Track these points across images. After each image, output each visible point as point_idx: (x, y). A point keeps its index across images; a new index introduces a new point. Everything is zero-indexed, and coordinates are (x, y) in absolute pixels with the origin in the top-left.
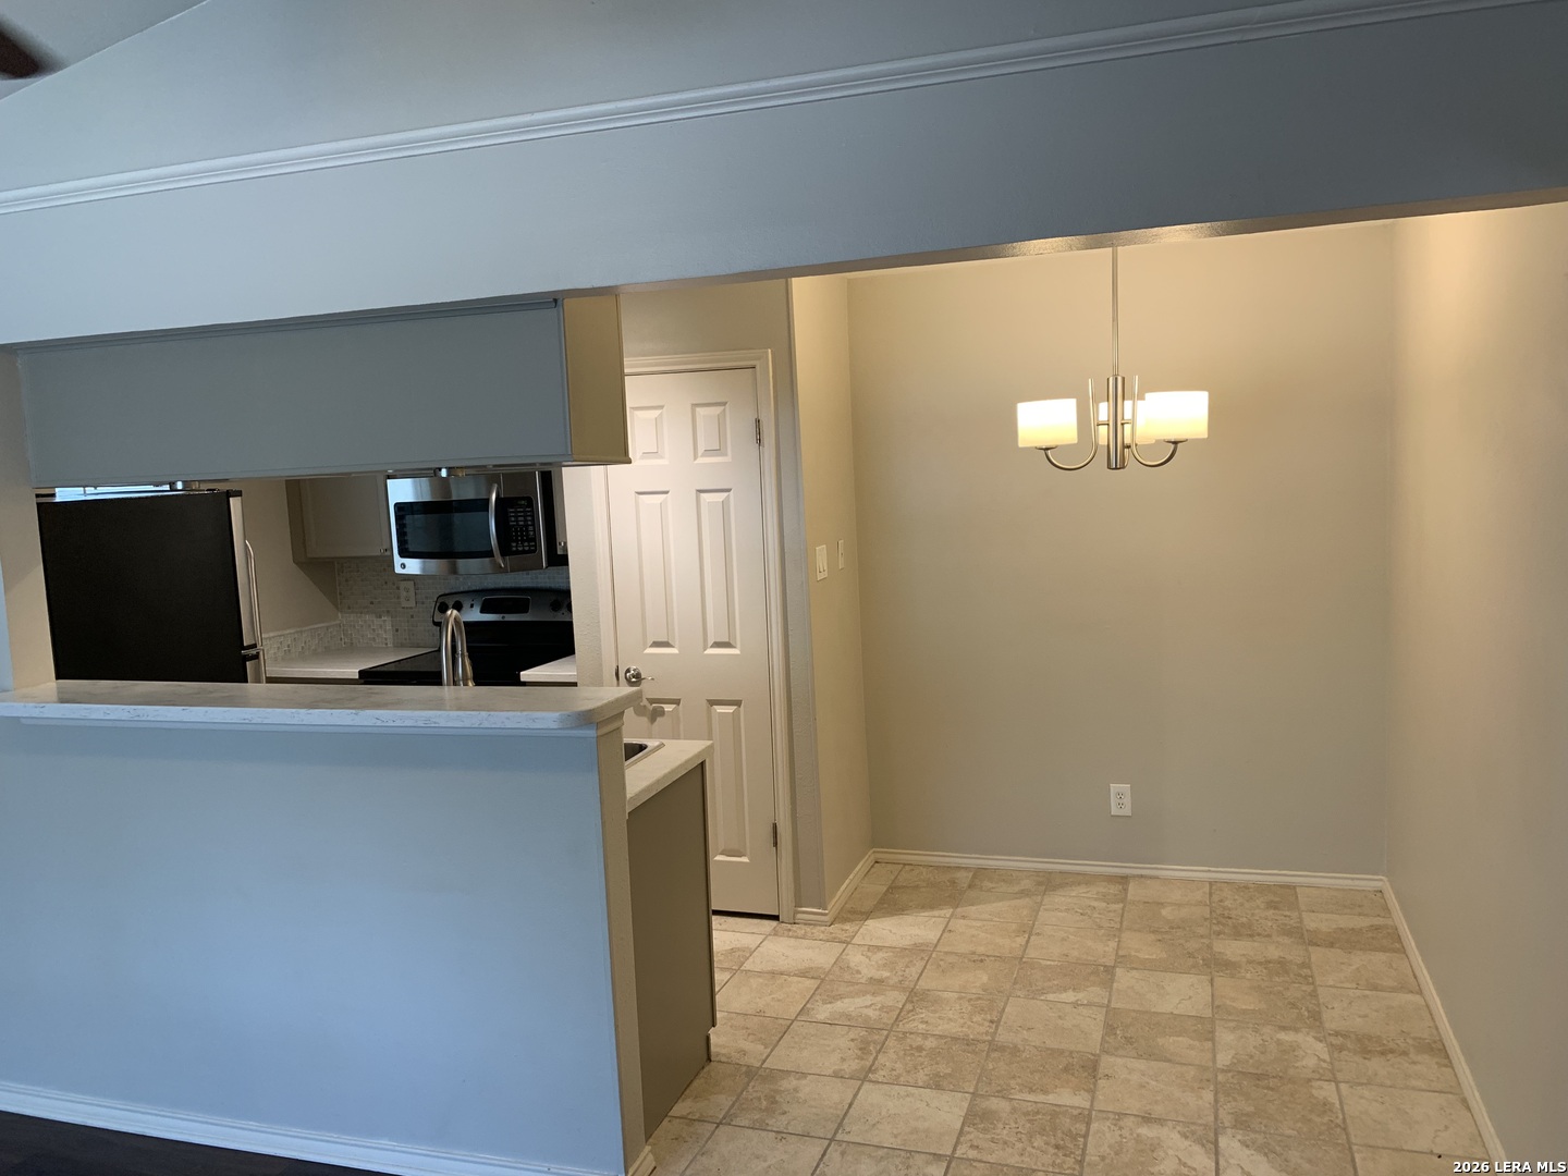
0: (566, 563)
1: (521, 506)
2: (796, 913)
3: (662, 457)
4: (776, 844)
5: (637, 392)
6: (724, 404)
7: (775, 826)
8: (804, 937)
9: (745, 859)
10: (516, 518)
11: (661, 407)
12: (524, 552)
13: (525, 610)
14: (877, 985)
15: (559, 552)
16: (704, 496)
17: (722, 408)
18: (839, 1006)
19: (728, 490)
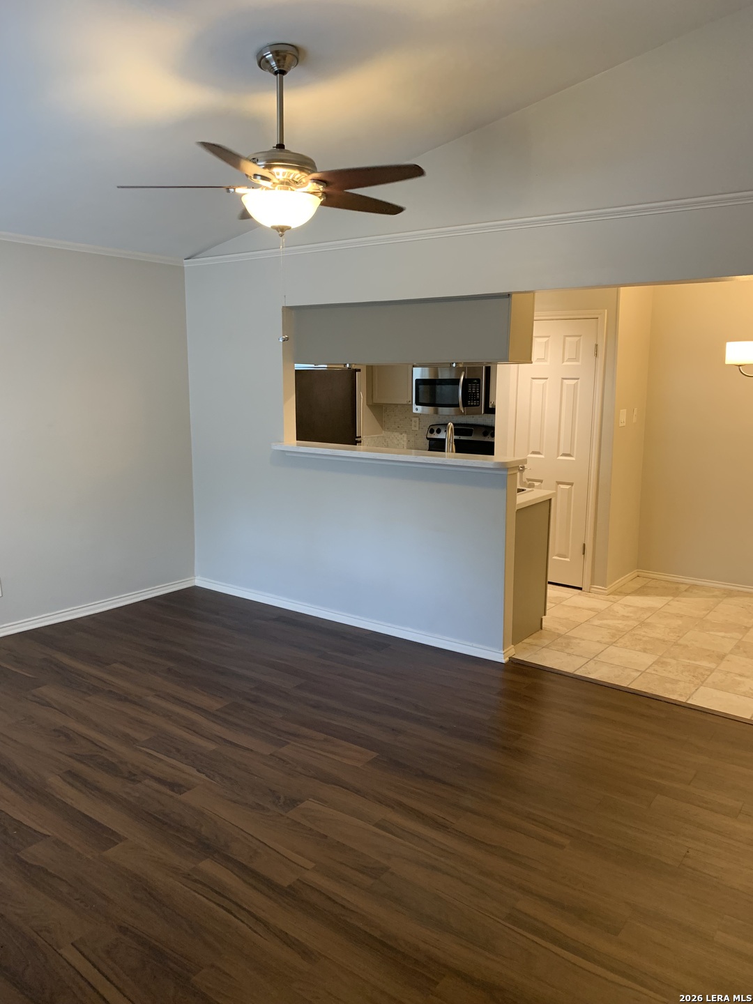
0: (494, 413)
1: (474, 383)
2: (591, 587)
3: (546, 361)
4: (584, 554)
5: (538, 328)
6: (580, 336)
7: (584, 545)
8: (592, 598)
9: (568, 560)
10: (472, 389)
11: (548, 337)
12: (473, 406)
13: (470, 435)
14: (625, 618)
15: (490, 407)
16: (565, 381)
17: (578, 338)
18: (605, 622)
19: (578, 379)
